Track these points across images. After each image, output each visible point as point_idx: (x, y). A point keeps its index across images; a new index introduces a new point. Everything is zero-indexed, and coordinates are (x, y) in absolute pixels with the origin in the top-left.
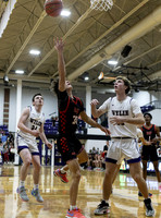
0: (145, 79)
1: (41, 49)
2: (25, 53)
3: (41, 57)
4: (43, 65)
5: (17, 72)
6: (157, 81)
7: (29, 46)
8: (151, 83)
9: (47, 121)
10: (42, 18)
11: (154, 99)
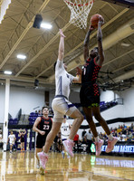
0: (111, 82)
1: (27, 54)
2: (13, 57)
3: (26, 61)
4: (28, 67)
5: (6, 72)
6: (119, 83)
7: (16, 52)
8: (115, 85)
9: (32, 114)
10: (27, 29)
11: (117, 97)
